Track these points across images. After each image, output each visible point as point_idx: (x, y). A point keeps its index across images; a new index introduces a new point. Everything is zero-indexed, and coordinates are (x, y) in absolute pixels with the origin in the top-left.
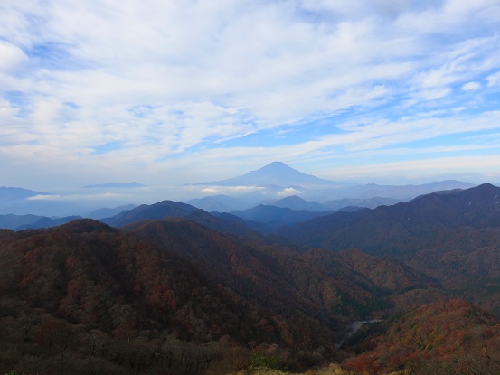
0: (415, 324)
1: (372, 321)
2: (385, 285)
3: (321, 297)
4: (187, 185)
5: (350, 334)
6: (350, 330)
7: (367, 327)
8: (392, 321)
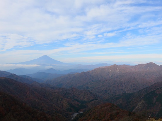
0: (95, 112)
1: (80, 113)
2: (84, 100)
3: (62, 106)
4: (7, 64)
5: (73, 118)
6: (73, 117)
7: (79, 115)
8: (87, 112)
